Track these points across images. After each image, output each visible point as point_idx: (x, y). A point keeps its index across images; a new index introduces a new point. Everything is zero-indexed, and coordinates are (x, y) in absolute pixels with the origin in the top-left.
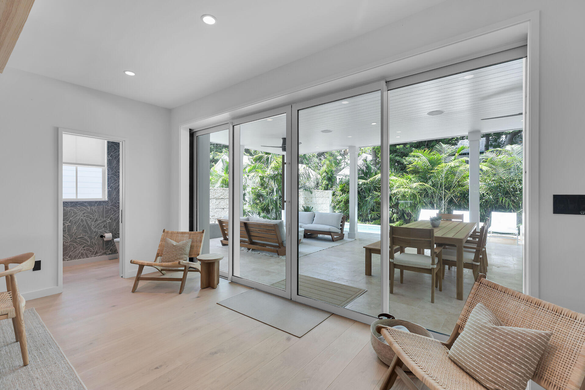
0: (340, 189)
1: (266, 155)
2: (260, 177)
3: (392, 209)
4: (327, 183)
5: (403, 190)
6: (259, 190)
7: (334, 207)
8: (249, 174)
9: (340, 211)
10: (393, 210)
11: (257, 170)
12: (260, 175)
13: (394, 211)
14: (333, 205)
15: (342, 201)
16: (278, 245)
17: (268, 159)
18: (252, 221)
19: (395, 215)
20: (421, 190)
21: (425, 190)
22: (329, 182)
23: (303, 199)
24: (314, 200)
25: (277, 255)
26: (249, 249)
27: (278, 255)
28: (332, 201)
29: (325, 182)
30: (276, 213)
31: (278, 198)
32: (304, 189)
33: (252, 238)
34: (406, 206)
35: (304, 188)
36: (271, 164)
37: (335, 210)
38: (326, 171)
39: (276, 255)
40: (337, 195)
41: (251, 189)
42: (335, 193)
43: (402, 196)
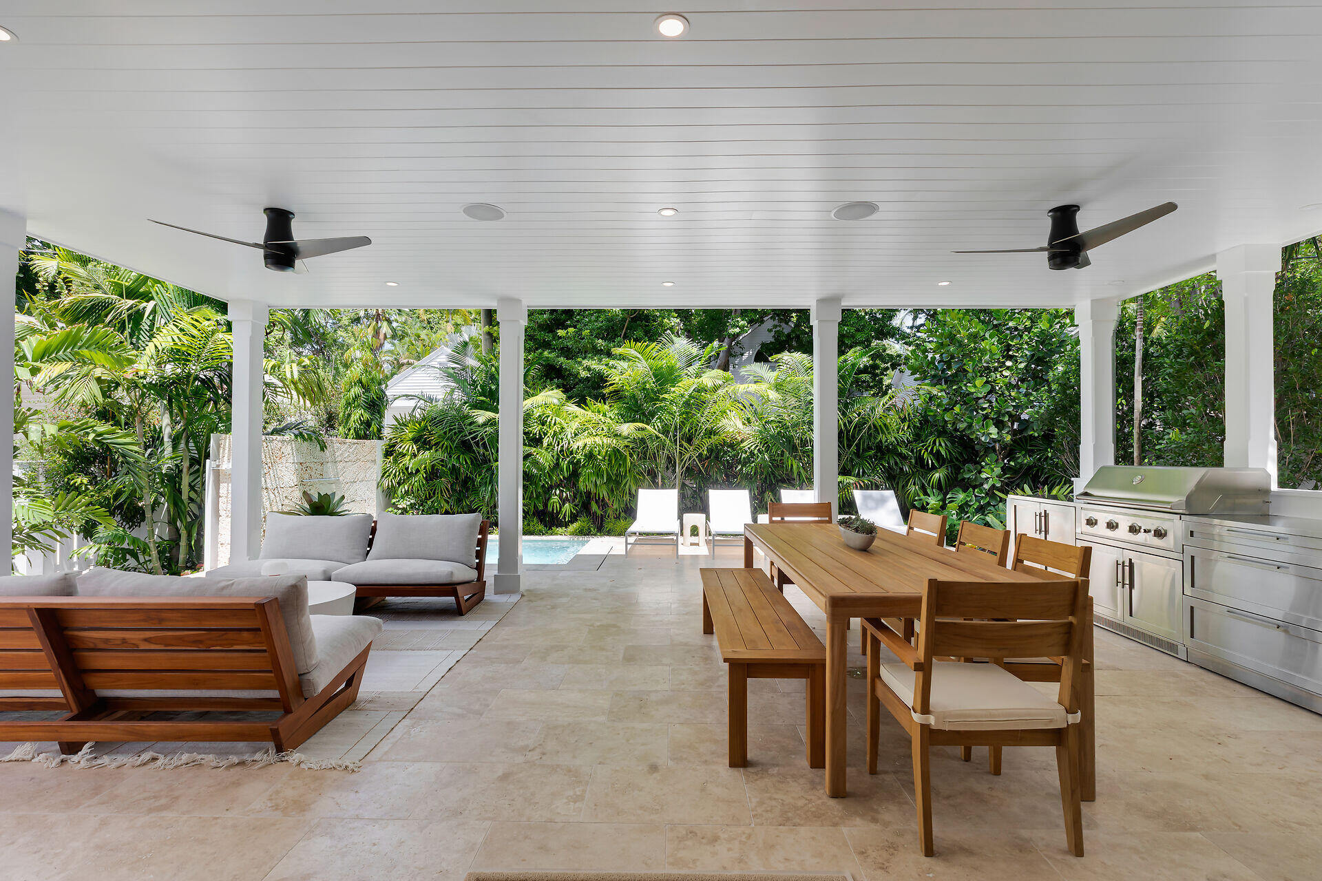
0: (411, 435)
1: (130, 302)
2: (99, 380)
3: (560, 490)
4: (367, 416)
5: (589, 441)
6: (100, 435)
7: (390, 493)
8: (38, 364)
9: (412, 501)
10: (562, 492)
11: (85, 352)
12: (98, 372)
13: (564, 494)
14: (386, 483)
15: (418, 471)
16: (274, 694)
17: (136, 317)
18: (94, 595)
19: (567, 505)
20: (634, 441)
21: (643, 440)
22: (372, 414)
23: (292, 467)
24: (330, 470)
25: (272, 751)
26: (70, 748)
27: (279, 749)
28: (386, 473)
29: (358, 414)
30: (172, 522)
31: (186, 464)
32: (296, 436)
33: (92, 680)
34: (598, 483)
35: (297, 432)
36: (151, 337)
37: (393, 501)
38: (360, 381)
39: (264, 755)
40: (400, 453)
41: (51, 430)
42: (397, 448)
43: (585, 455)
